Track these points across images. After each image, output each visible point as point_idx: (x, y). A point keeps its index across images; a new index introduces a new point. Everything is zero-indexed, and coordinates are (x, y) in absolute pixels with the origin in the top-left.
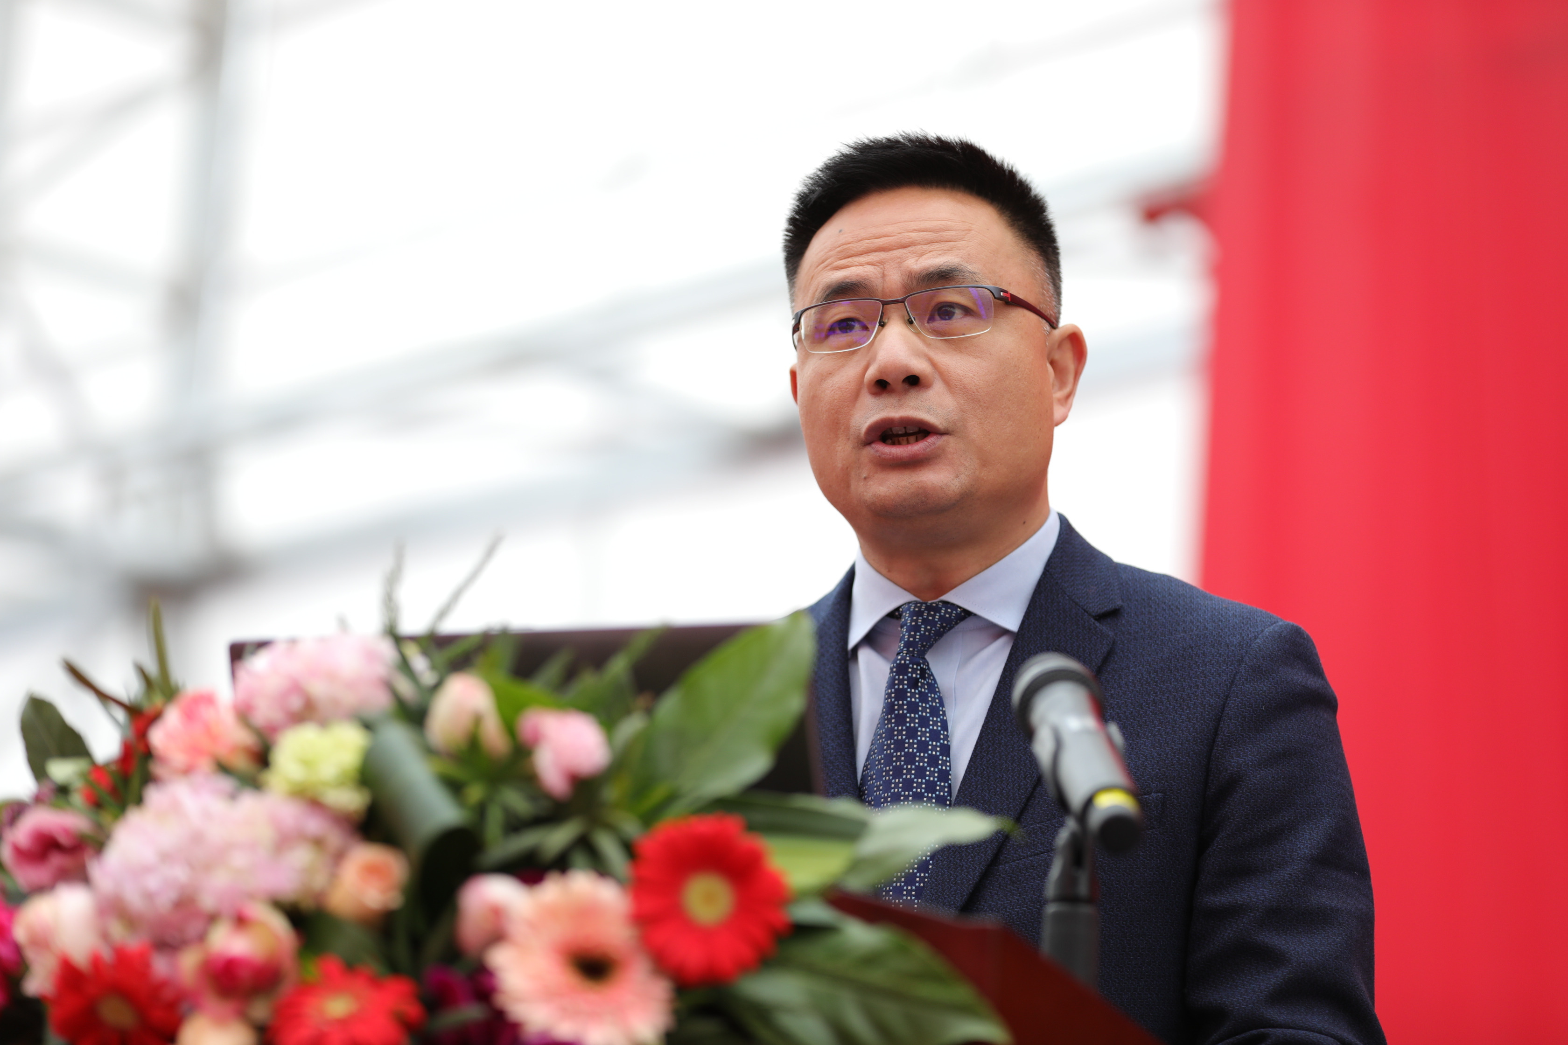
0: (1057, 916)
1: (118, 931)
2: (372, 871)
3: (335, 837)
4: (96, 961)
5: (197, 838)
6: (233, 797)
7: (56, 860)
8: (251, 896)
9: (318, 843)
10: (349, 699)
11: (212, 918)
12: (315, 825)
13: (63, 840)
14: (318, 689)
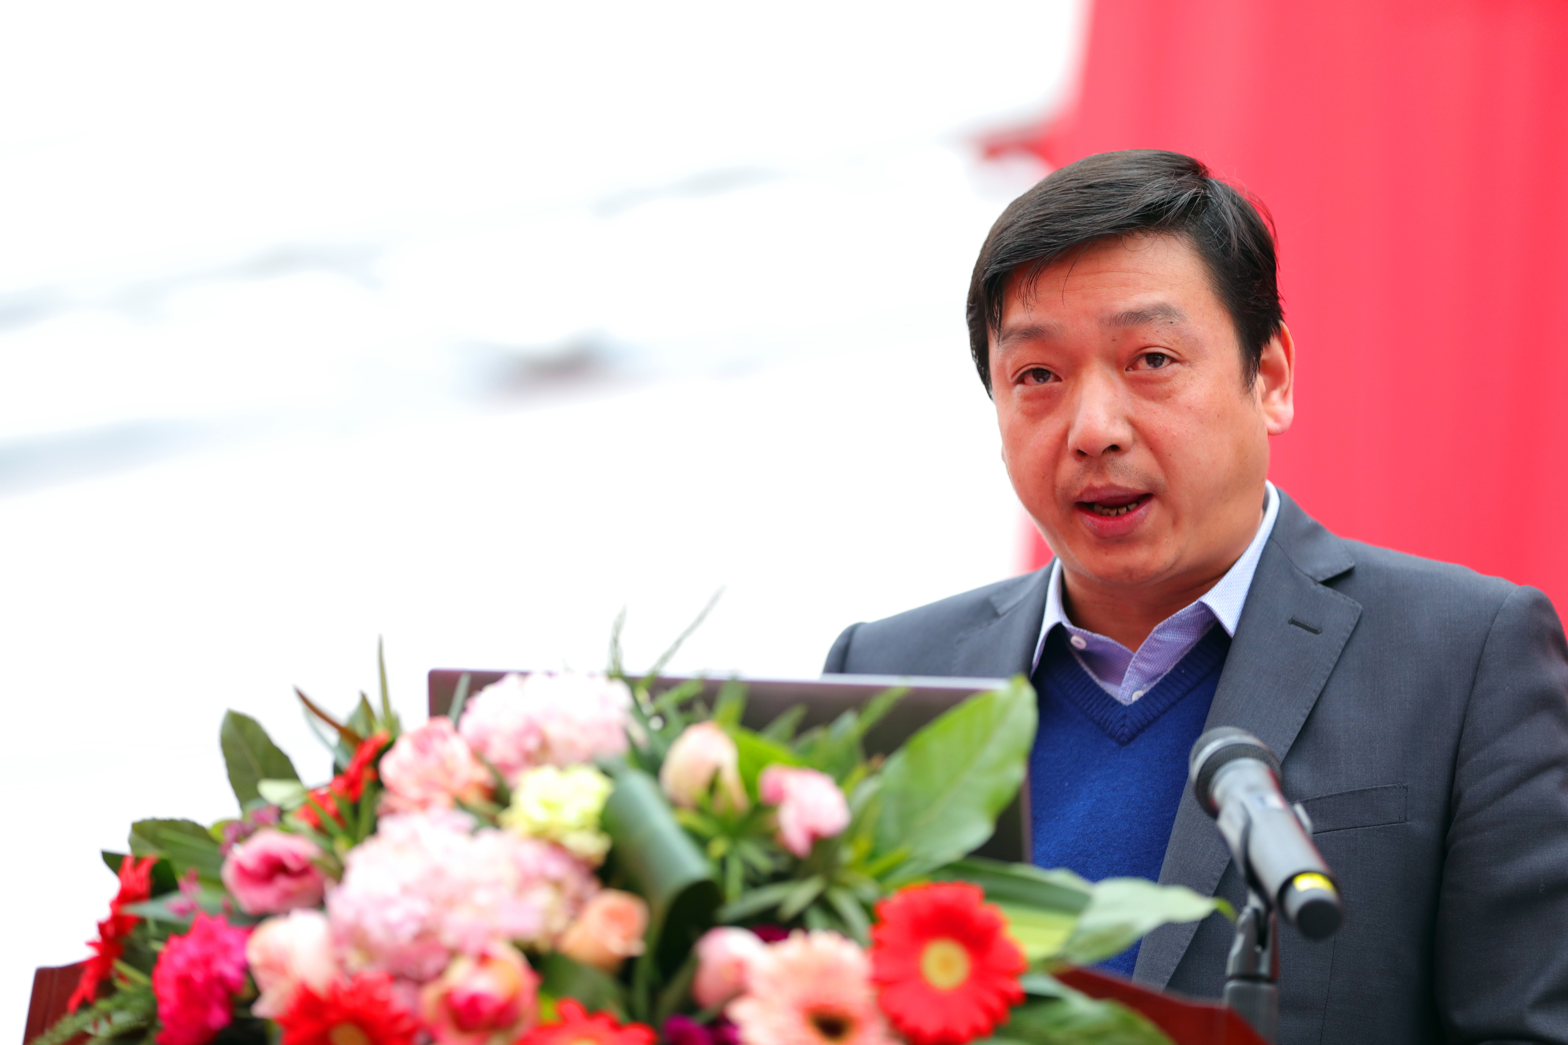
0: (1236, 992)
1: (355, 961)
2: (613, 916)
3: (574, 881)
4: (334, 989)
5: (438, 873)
6: (474, 832)
7: (283, 883)
8: (493, 934)
9: (557, 885)
10: (585, 742)
11: (453, 954)
12: (556, 868)
13: (292, 864)
14: (555, 731)
